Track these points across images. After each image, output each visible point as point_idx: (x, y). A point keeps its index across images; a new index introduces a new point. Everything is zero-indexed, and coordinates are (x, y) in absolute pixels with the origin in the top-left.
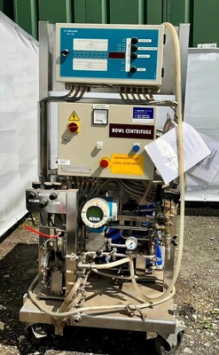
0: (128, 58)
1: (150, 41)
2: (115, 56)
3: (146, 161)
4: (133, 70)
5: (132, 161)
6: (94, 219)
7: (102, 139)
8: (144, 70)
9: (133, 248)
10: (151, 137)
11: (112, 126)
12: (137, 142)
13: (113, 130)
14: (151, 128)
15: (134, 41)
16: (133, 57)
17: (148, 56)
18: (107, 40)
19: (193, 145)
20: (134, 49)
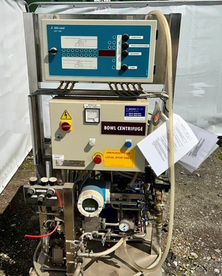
0: (118, 56)
1: (142, 37)
2: (105, 53)
3: (138, 155)
4: (124, 69)
5: (124, 155)
6: (90, 209)
7: (94, 136)
8: (136, 67)
9: (126, 230)
10: (142, 134)
11: (104, 124)
12: (129, 139)
13: (105, 128)
14: (143, 125)
15: (125, 38)
16: (124, 55)
17: (140, 54)
18: (96, 38)
19: (182, 137)
20: (124, 47)
